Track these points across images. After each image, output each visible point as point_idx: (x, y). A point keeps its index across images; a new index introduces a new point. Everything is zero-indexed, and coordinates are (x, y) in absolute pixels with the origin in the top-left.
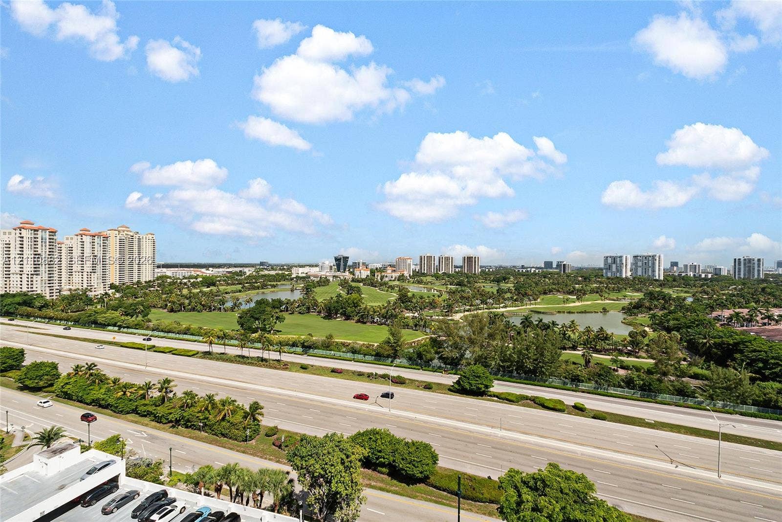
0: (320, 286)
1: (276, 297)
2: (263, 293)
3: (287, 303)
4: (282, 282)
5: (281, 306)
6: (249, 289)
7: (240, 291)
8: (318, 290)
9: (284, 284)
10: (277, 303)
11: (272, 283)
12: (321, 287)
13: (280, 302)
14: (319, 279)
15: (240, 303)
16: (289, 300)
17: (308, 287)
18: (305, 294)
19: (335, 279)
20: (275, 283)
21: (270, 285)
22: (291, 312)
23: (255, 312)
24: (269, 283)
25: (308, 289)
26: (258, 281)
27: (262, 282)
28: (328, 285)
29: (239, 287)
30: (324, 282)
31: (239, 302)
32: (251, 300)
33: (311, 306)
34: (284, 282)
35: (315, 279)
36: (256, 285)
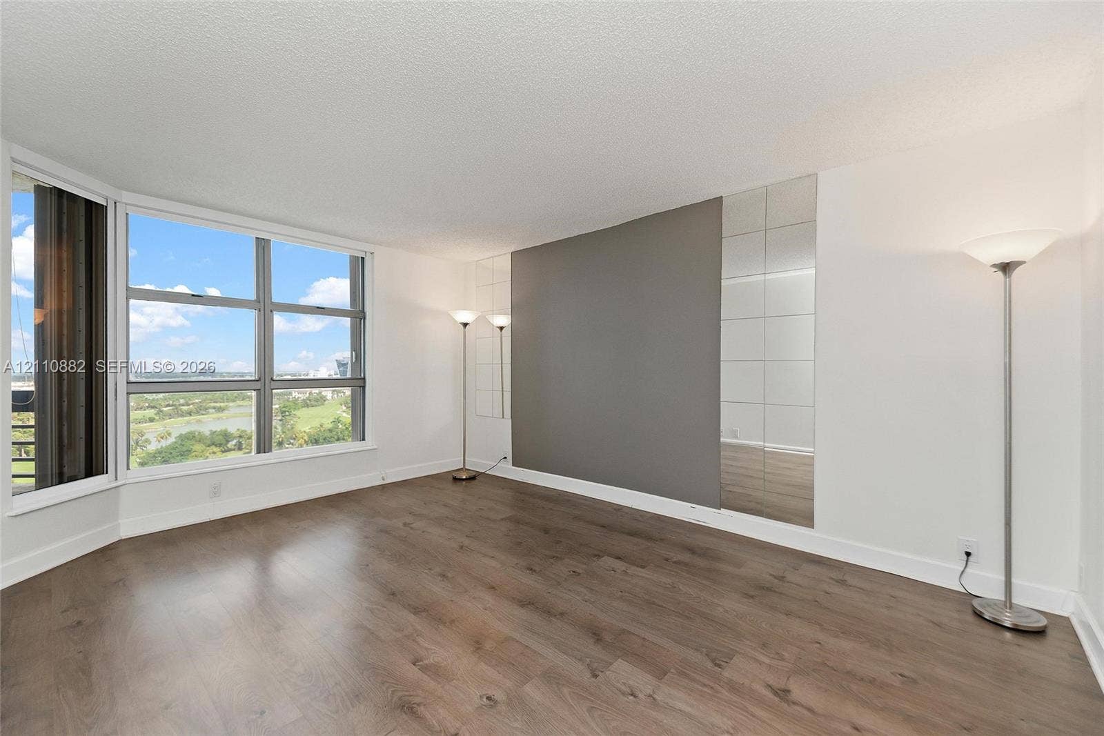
0: (308, 406)
1: (218, 427)
2: (199, 421)
3: (240, 437)
4: (239, 403)
5: (228, 441)
6: (170, 416)
7: (152, 420)
8: (303, 413)
9: (242, 406)
10: (221, 437)
11: (218, 405)
12: (310, 408)
13: (227, 436)
14: (308, 395)
15: (147, 441)
16: (244, 431)
17: (284, 409)
18: (280, 420)
19: (336, 395)
20: (222, 404)
21: (214, 408)
22: (247, 451)
23: (171, 453)
24: (213, 405)
25: (285, 412)
26: (190, 402)
27: (197, 403)
28: (323, 404)
29: (151, 413)
30: (317, 400)
31: (143, 438)
32: (169, 434)
33: (285, 440)
34: (241, 403)
35: (300, 395)
36: (185, 408)
